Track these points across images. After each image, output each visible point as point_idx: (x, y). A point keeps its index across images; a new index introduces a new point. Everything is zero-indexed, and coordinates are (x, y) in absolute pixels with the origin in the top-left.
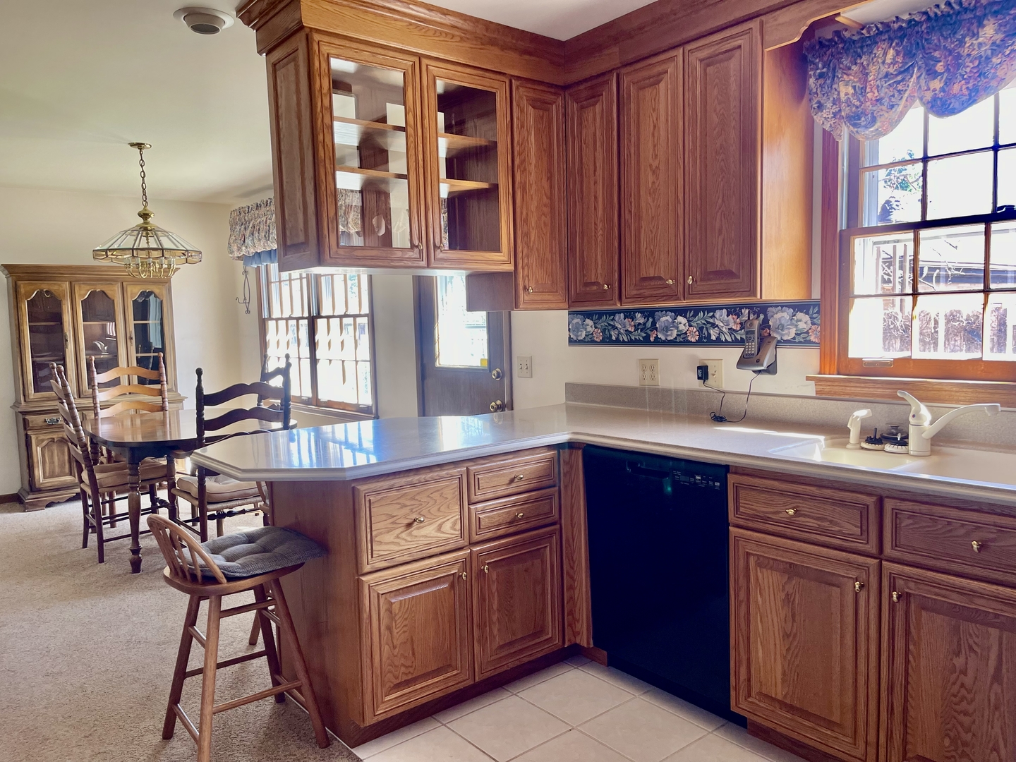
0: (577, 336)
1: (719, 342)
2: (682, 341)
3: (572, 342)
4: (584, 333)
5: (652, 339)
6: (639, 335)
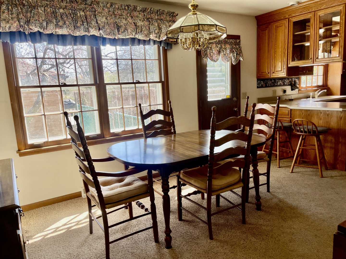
0: (259, 86)
1: (286, 85)
2: (280, 85)
3: (258, 87)
4: (261, 85)
5: (275, 85)
6: (273, 85)
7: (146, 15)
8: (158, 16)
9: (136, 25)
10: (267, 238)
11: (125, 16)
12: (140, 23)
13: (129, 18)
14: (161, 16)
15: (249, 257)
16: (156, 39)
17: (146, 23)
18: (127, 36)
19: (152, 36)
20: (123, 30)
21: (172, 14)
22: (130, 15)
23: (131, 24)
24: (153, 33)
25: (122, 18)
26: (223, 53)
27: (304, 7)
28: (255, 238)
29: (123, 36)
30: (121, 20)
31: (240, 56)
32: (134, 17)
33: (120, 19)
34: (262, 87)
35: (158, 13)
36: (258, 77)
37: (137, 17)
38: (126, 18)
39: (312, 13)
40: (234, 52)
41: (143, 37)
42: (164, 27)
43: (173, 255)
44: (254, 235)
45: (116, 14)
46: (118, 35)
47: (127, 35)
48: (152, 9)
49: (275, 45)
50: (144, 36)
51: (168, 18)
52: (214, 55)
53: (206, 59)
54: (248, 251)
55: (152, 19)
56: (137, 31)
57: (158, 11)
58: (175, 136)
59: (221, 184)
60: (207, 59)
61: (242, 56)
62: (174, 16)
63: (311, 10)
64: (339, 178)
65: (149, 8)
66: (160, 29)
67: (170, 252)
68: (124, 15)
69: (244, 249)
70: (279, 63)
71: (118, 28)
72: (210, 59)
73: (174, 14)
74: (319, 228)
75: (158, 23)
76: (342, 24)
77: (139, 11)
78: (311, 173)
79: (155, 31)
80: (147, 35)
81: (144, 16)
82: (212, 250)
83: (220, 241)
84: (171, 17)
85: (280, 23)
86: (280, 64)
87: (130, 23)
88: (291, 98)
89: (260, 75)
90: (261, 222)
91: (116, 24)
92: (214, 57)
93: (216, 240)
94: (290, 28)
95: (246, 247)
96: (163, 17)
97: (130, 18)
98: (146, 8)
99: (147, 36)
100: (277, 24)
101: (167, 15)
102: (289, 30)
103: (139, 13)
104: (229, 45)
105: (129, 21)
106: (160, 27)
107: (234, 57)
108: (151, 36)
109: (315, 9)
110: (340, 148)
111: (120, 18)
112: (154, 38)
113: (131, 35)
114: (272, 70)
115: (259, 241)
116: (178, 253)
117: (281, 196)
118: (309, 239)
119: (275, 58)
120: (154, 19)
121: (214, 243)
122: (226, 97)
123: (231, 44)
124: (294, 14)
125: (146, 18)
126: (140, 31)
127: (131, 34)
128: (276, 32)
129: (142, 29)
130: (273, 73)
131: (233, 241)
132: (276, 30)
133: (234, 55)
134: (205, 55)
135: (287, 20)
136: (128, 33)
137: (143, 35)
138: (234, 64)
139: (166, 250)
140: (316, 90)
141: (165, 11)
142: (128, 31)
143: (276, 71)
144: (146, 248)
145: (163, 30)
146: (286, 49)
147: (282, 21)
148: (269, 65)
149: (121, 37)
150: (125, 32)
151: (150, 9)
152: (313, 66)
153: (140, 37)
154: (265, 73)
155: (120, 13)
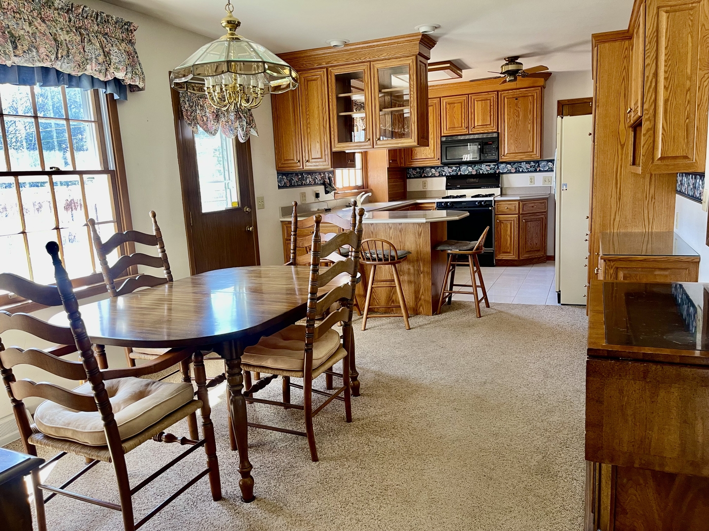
1: (318, 184)
2: (310, 185)
3: (280, 187)
4: (283, 184)
5: (303, 184)
7: (74, 20)
8: (98, 25)
9: (55, 40)
10: (396, 430)
11: (27, 15)
12: (63, 36)
13: (38, 22)
14: (105, 27)
15: (391, 465)
16: (99, 75)
17: (75, 37)
18: (39, 63)
19: (90, 68)
20: (26, 48)
21: (126, 27)
22: (40, 16)
23: (44, 35)
24: (94, 61)
25: (20, 19)
26: (223, 119)
27: (353, 53)
28: (380, 436)
29: (27, 62)
30: (18, 22)
31: (252, 127)
32: (47, 19)
33: (15, 20)
34: (285, 187)
35: (97, 19)
36: (280, 169)
37: (55, 21)
38: (29, 20)
39: (365, 64)
40: (241, 117)
41: (73, 69)
42: (116, 52)
43: (269, 507)
44: (375, 433)
45: (6, 7)
46: (14, 58)
47: (36, 59)
48: (87, 9)
49: (306, 112)
50: (76, 66)
51: (119, 34)
52: (209, 122)
53: (195, 127)
54: (383, 458)
55: (86, 29)
56: (59, 52)
57: (97, 15)
58: (171, 287)
59: (321, 356)
60: (197, 128)
61: (255, 126)
62: (131, 30)
63: (364, 59)
64: (429, 326)
65: (79, 6)
66: (107, 54)
67: (259, 505)
68: (25, 11)
69: (376, 458)
70: (315, 144)
71: (13, 40)
72: (204, 129)
73: (130, 26)
74: (452, 399)
75: (101, 42)
76: (413, 87)
77: (57, 10)
78: (391, 326)
79: (98, 58)
80: (81, 65)
81: (70, 21)
82: (330, 476)
83: (332, 459)
84: (124, 31)
85: (313, 74)
86: (318, 145)
87: (41, 33)
88: (326, 208)
89: (282, 164)
90: (372, 411)
91: (9, 30)
92: (209, 125)
93: (325, 459)
94: (331, 85)
95: (378, 454)
96: (108, 29)
97: (39, 20)
98: (72, 4)
99: (82, 67)
100: (306, 75)
101: (115, 27)
102: (330, 89)
103: (59, 14)
105: (39, 28)
106: (105, 50)
107: (243, 129)
108: (88, 67)
109: (370, 58)
110: (422, 281)
111: (14, 17)
112: (95, 73)
113: (49, 60)
114: (305, 157)
115: (388, 439)
116: (275, 501)
117: (375, 368)
118: (451, 416)
119: (308, 135)
120: (91, 30)
121: (324, 465)
122: (232, 205)
124: (335, 62)
125: (74, 27)
126: (65, 53)
127: (47, 58)
128: (307, 89)
129: (69, 49)
130: (307, 161)
131: (351, 452)
132: (306, 86)
133: (241, 123)
134: (193, 120)
135: (325, 70)
136: (40, 55)
137: (72, 65)
138: (242, 141)
139: (247, 506)
140: (357, 194)
141: (112, 17)
142: (38, 51)
143: (313, 159)
144: (205, 517)
145: (114, 58)
146: (326, 120)
147: (316, 70)
148: (298, 146)
149: (20, 62)
150: (32, 51)
151: (82, 7)
152: (355, 153)
153: (65, 67)
154: (292, 162)
155: (15, 6)
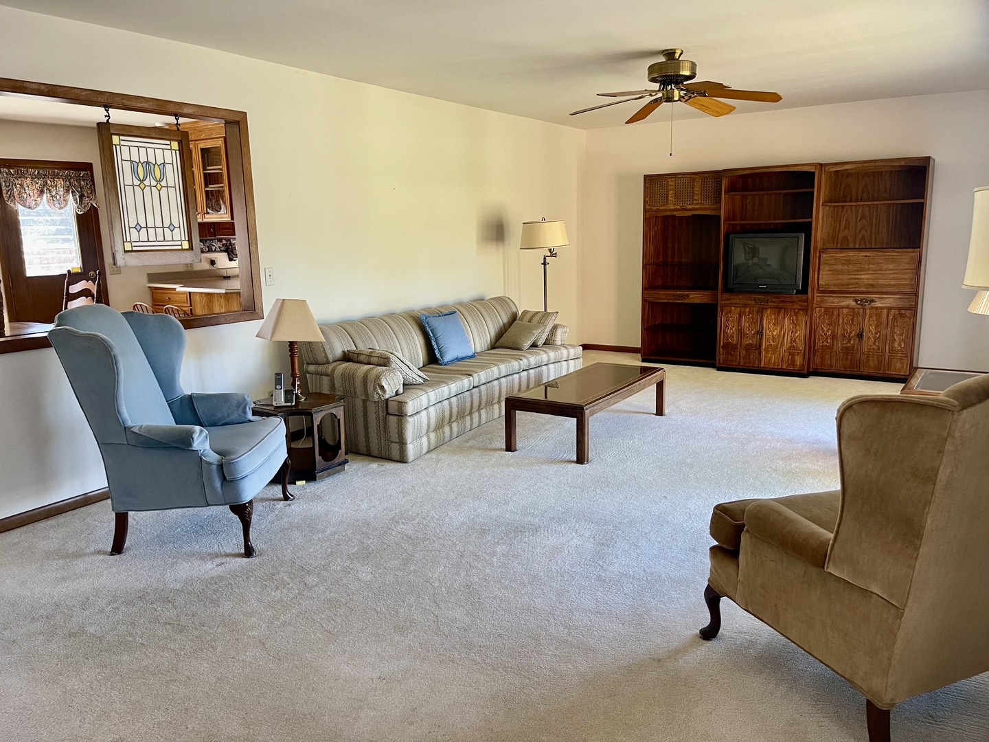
1: (216, 251)
26: (48, 195)
31: (91, 199)
40: (74, 192)
52: (29, 198)
53: (13, 203)
60: (16, 204)
61: (95, 199)
72: (22, 205)
88: (225, 275)
92: (28, 201)
104: (63, 179)
107: (77, 202)
123: (66, 178)
133: (75, 197)
134: (10, 197)
138: (79, 212)
